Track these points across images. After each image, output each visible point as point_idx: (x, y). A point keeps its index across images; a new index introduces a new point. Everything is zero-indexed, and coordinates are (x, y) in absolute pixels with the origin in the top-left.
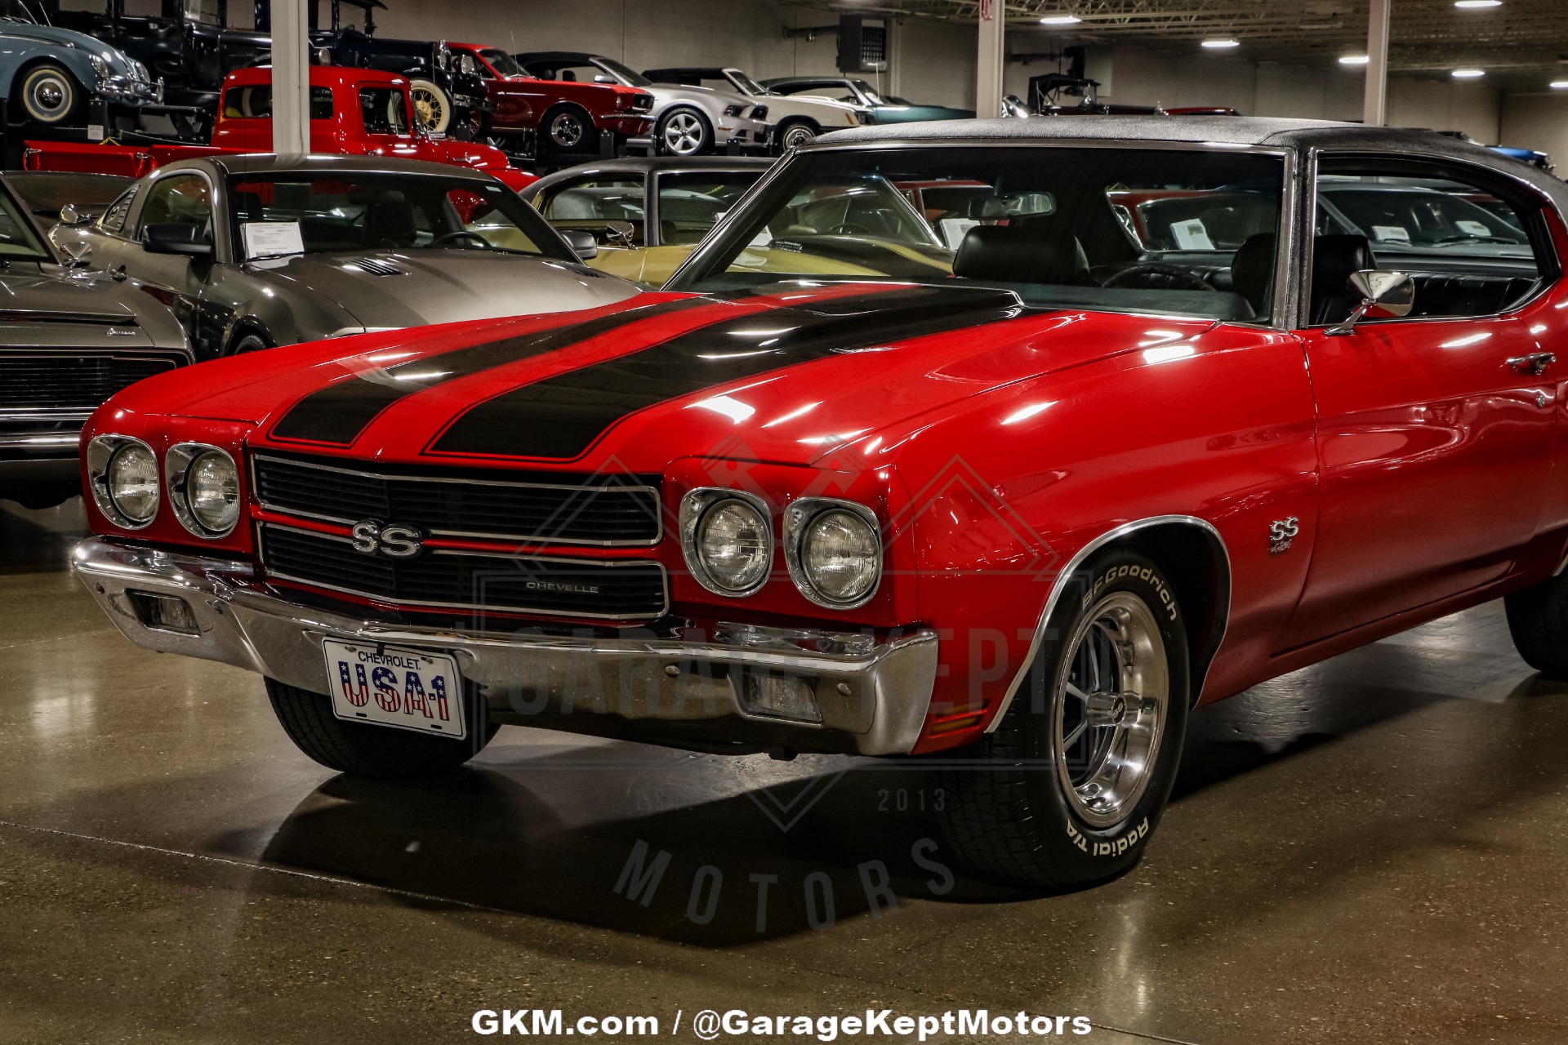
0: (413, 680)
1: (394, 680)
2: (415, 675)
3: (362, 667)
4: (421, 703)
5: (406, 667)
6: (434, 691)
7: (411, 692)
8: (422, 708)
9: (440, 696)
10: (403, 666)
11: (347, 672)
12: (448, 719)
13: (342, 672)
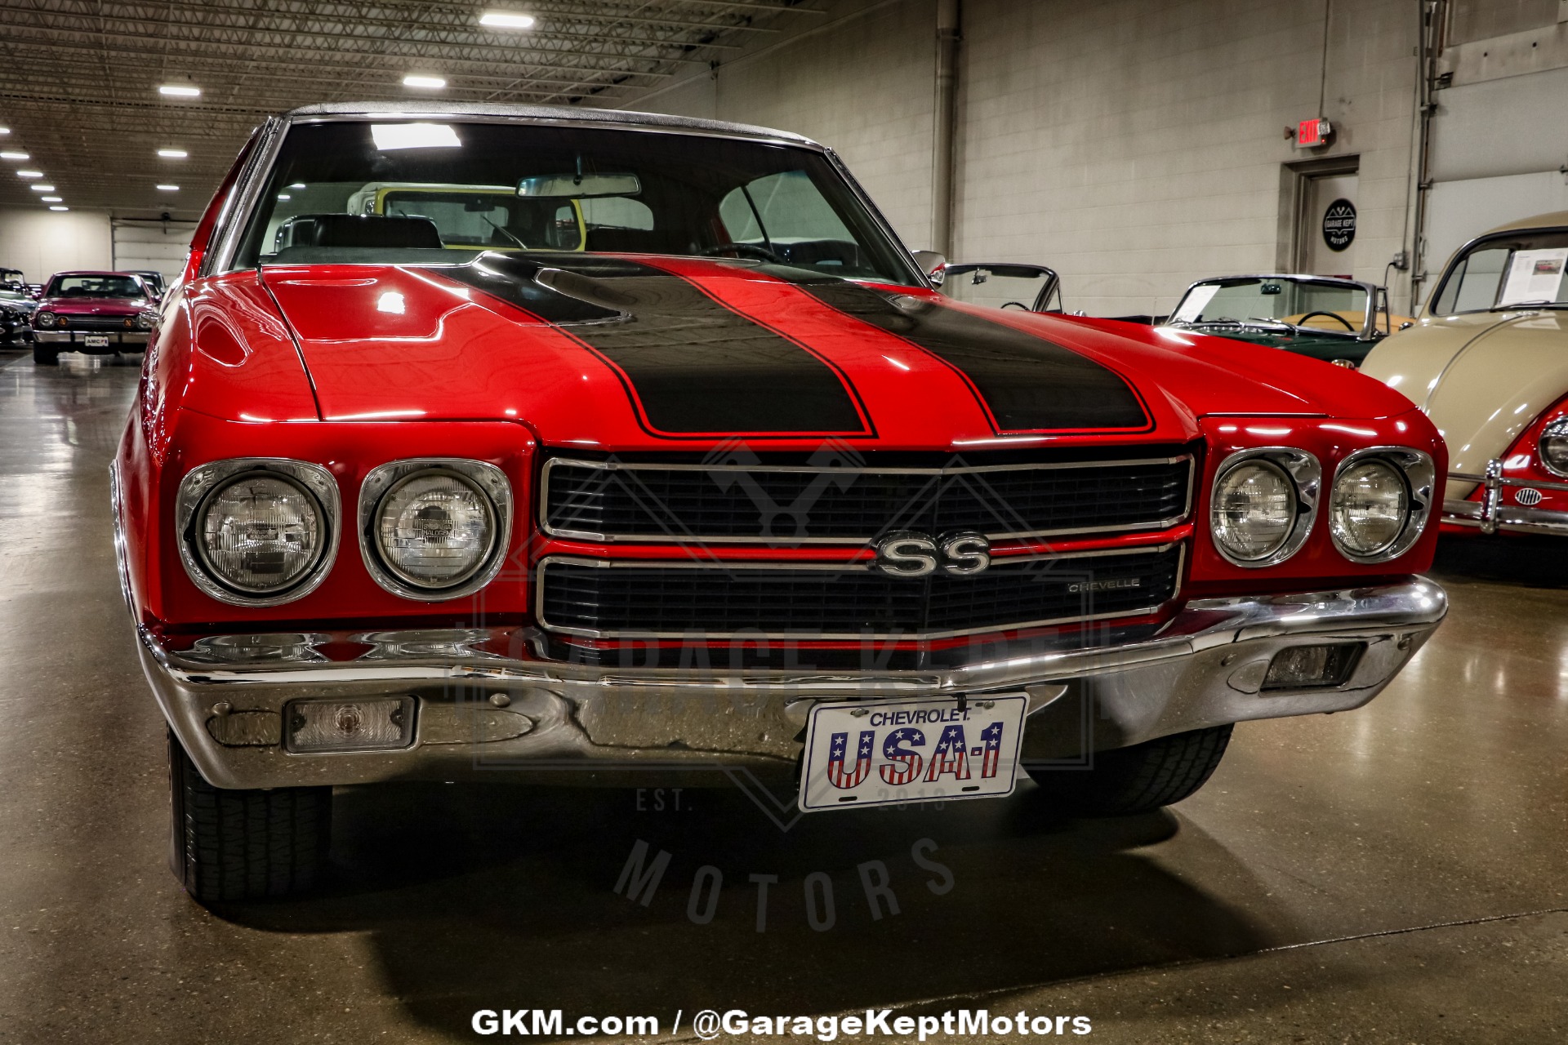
0: (953, 737)
1: (922, 742)
2: (959, 729)
3: (871, 734)
4: (955, 765)
5: (947, 720)
6: (983, 744)
7: (944, 752)
8: (955, 769)
9: (988, 748)
10: (942, 720)
11: (843, 747)
12: (994, 775)
13: (834, 747)
